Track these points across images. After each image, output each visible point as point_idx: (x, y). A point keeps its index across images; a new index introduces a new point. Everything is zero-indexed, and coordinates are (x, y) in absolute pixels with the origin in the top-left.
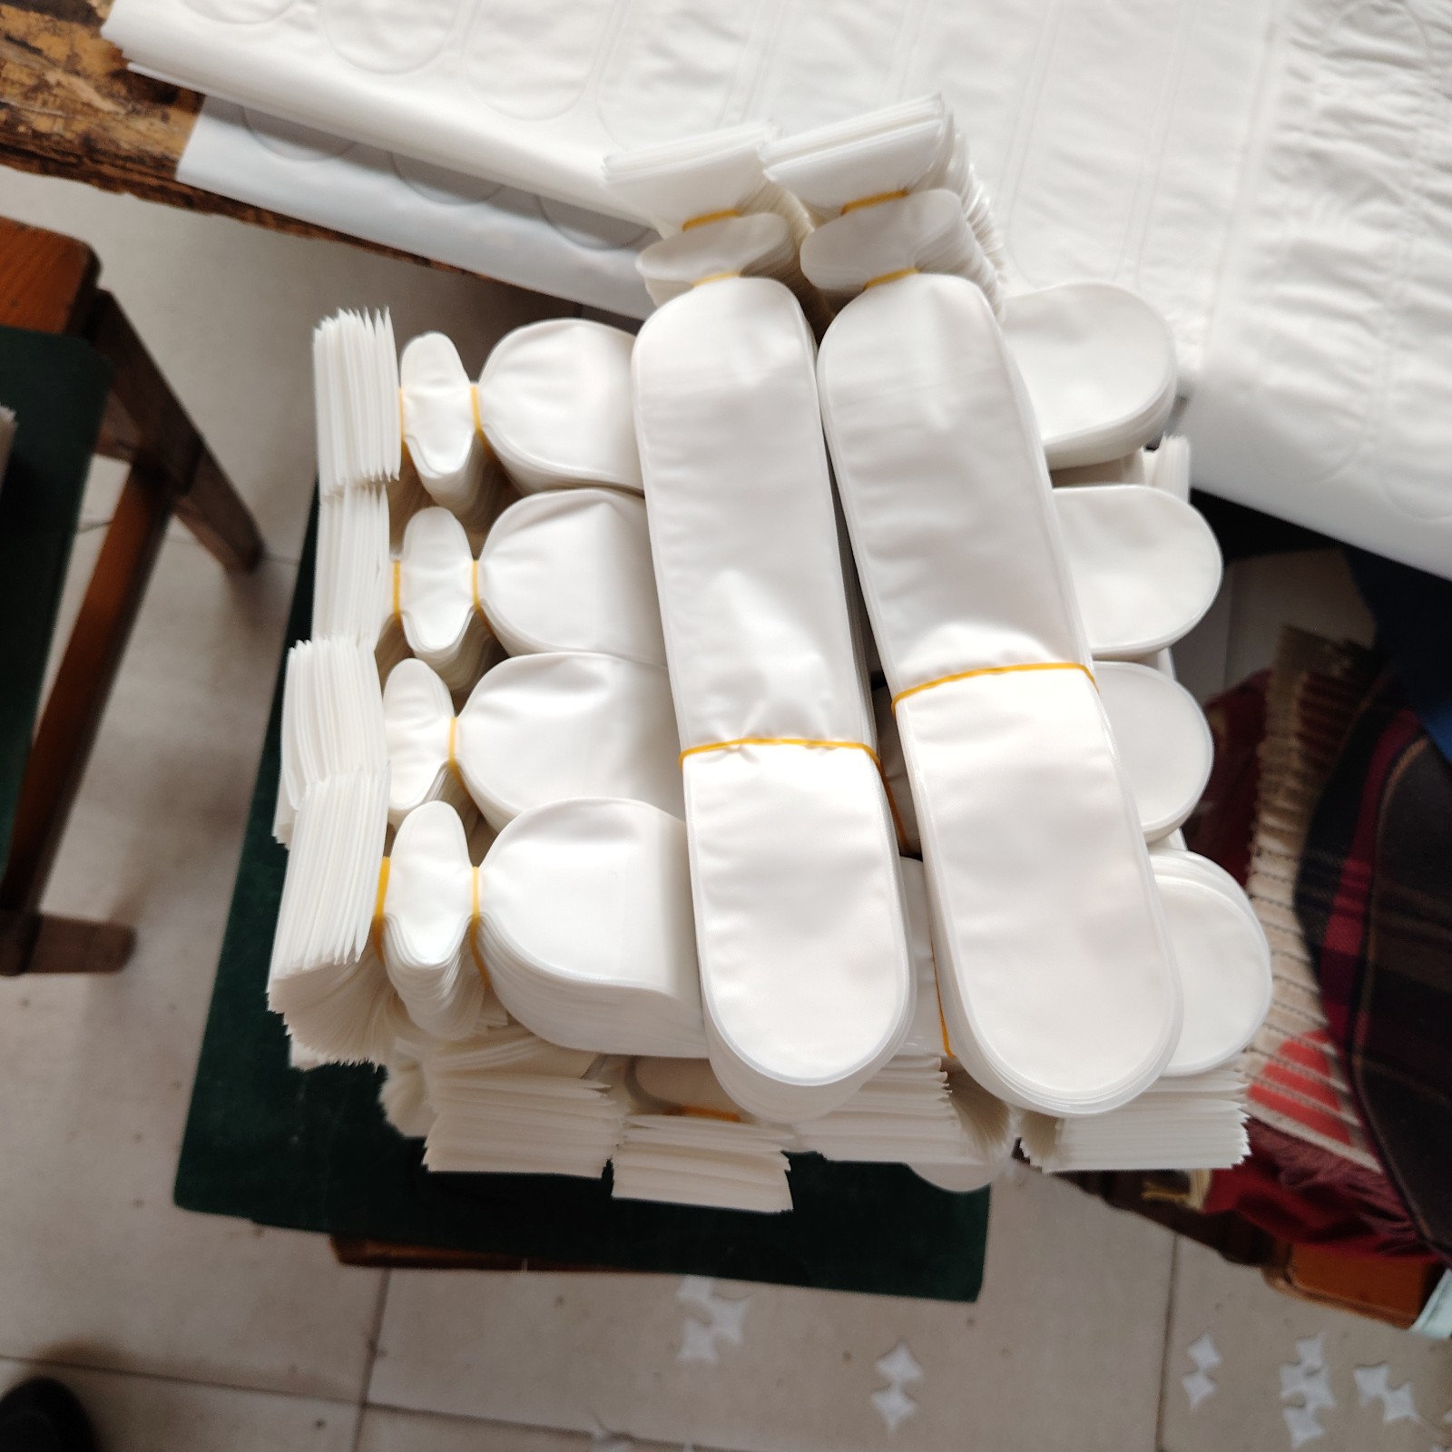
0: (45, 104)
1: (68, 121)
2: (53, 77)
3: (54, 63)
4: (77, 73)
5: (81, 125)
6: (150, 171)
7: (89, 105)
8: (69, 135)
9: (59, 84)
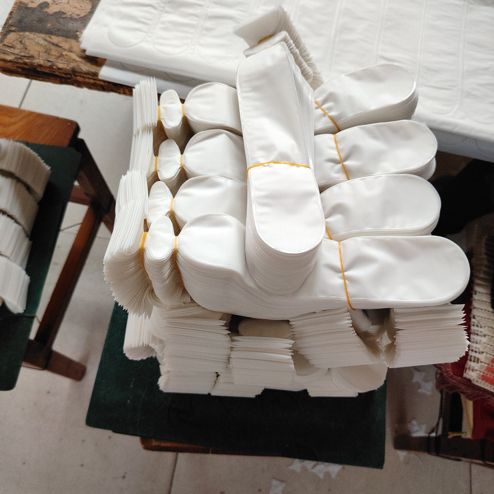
0: (62, 60)
1: (68, 64)
2: (64, 53)
3: (65, 50)
4: (71, 52)
5: (72, 65)
6: (92, 77)
7: (74, 60)
8: (68, 68)
9: (66, 55)
